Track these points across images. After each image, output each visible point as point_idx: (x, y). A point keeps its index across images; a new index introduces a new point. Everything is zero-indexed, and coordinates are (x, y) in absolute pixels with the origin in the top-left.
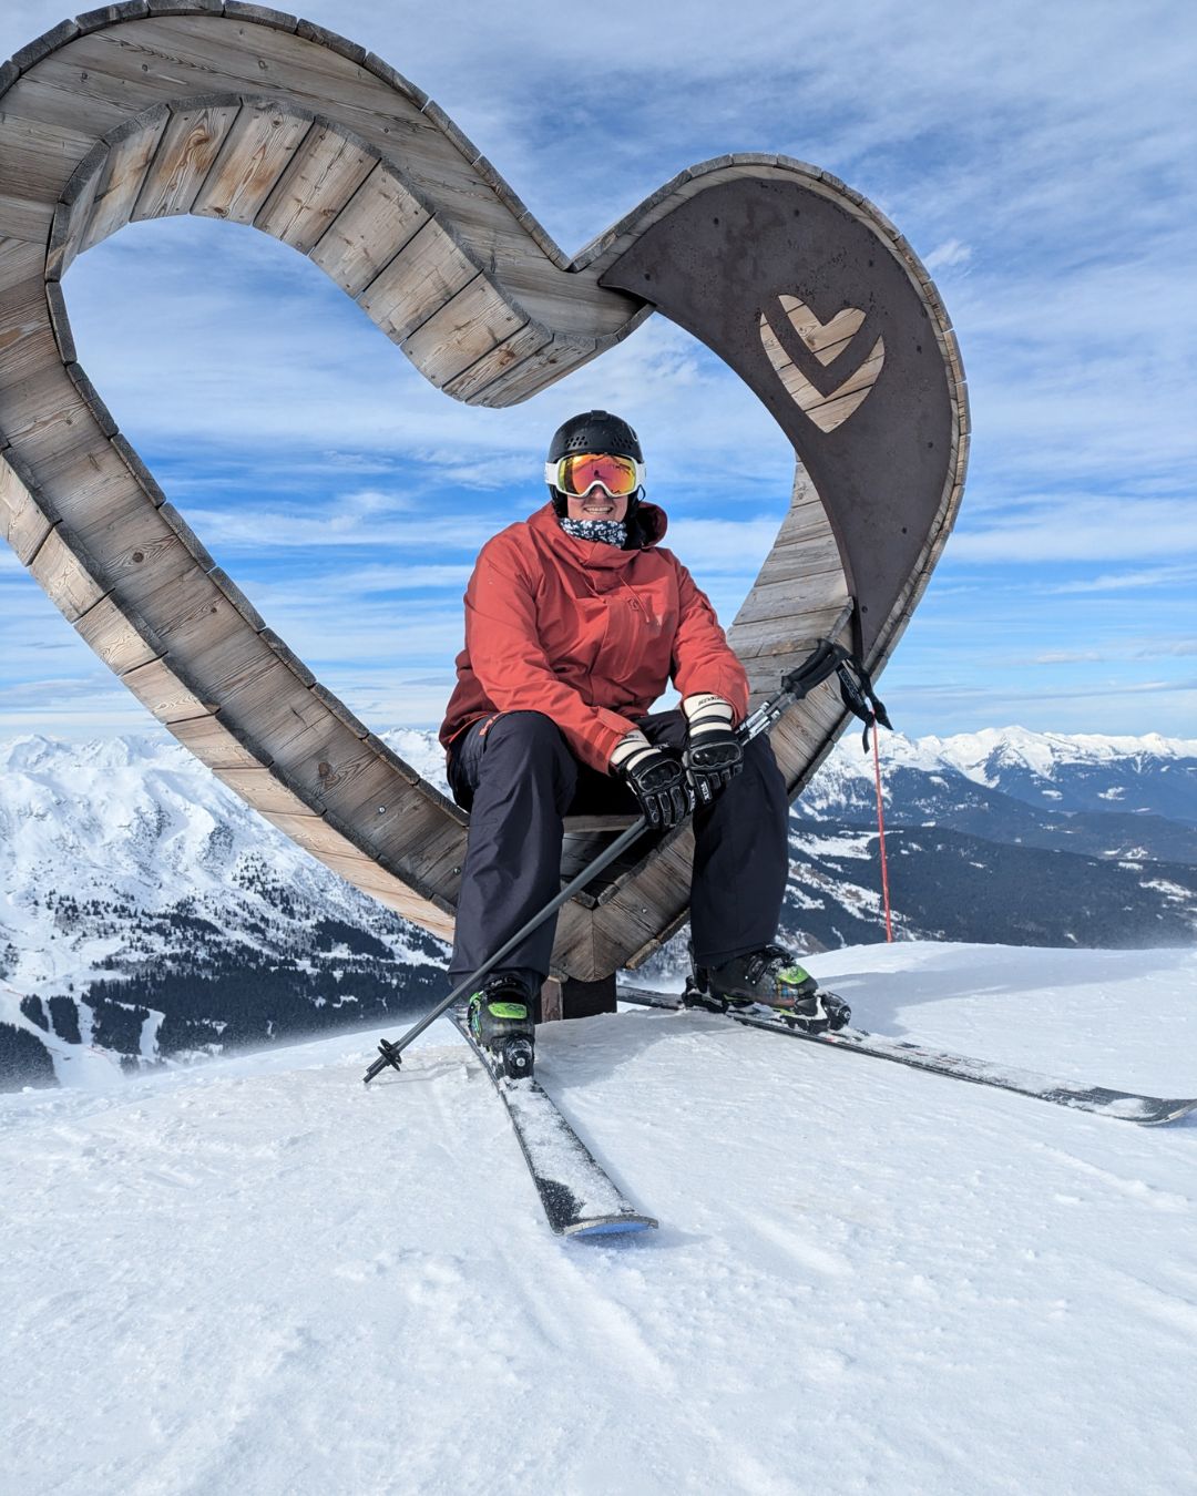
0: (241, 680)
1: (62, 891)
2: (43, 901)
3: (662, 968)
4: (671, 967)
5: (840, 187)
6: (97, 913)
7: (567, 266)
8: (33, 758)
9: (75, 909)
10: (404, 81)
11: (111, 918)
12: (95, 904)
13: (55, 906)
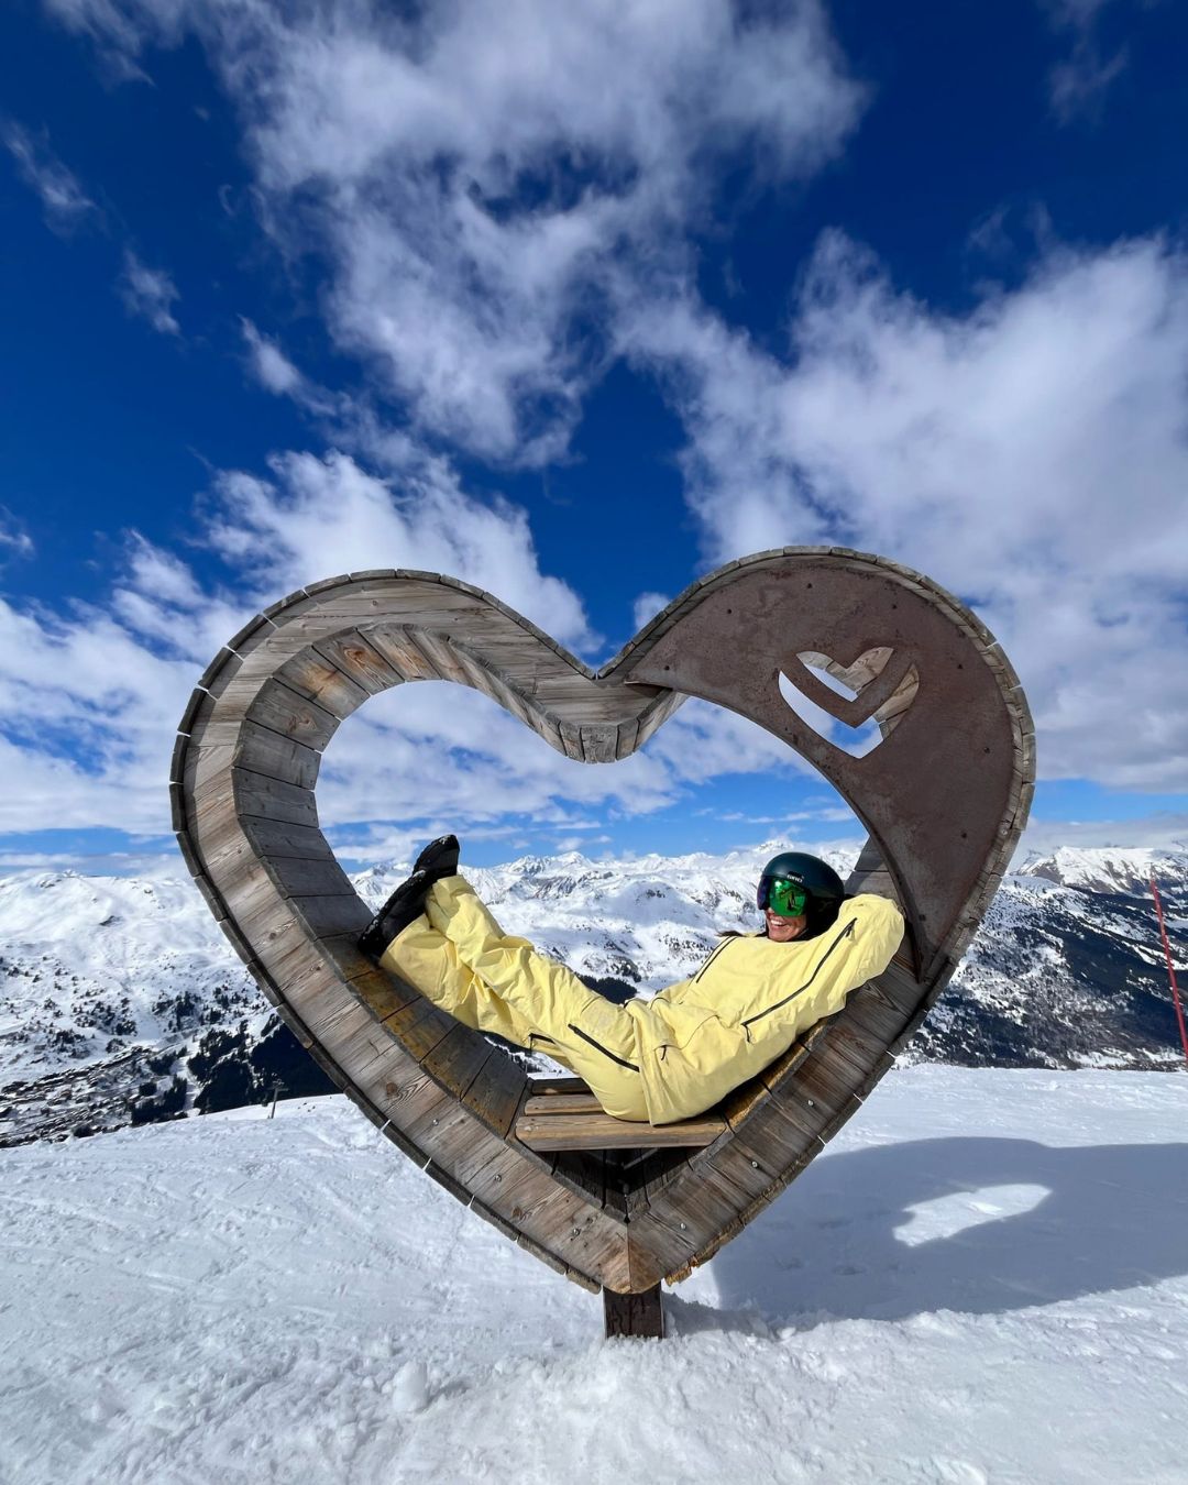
0: (333, 1020)
1: (672, 935)
2: (663, 940)
3: (1054, 1007)
4: (1061, 1007)
5: (851, 555)
6: (689, 947)
7: (591, 677)
8: (655, 866)
9: (678, 944)
10: (466, 585)
11: (696, 951)
12: (688, 942)
13: (669, 942)
